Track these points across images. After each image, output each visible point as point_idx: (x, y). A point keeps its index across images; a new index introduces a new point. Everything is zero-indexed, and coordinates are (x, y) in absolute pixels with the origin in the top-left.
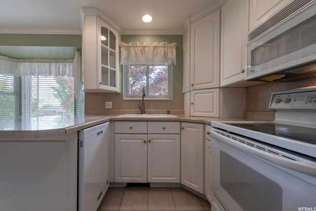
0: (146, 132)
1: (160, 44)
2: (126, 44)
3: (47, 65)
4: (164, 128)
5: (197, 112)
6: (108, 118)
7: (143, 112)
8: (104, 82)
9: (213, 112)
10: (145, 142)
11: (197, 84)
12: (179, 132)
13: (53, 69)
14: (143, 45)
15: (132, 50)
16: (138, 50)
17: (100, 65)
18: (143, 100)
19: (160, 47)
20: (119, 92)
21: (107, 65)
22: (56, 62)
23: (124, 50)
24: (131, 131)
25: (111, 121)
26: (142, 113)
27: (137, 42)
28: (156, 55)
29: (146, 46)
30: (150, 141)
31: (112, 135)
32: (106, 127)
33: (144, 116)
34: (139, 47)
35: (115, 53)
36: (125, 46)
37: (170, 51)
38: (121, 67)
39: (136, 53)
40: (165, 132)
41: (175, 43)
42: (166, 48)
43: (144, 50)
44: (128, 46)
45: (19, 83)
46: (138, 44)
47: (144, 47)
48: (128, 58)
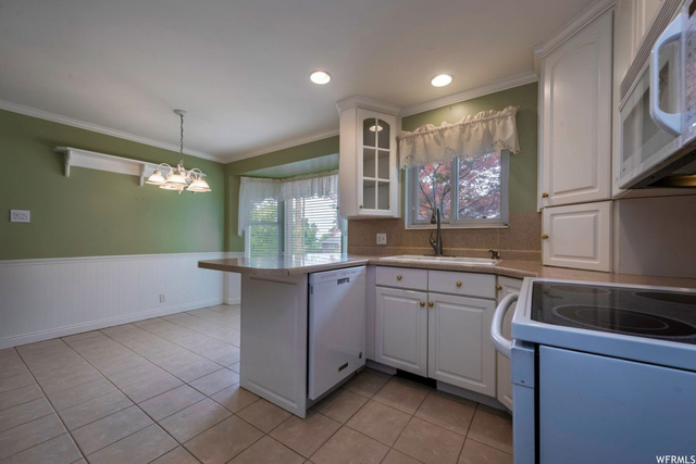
0: (425, 289)
1: (476, 117)
2: (409, 133)
3: (309, 182)
4: (459, 285)
5: (556, 256)
6: (366, 260)
7: (439, 252)
8: (368, 203)
9: (593, 258)
10: (422, 305)
11: (556, 194)
12: (493, 296)
13: (316, 188)
14: (439, 128)
15: (420, 141)
16: (430, 139)
17: (361, 178)
18: (439, 230)
19: (475, 123)
20: (396, 216)
21: (374, 177)
22: (320, 176)
23: (405, 142)
24: (400, 284)
25: (368, 265)
26: (436, 255)
27: (428, 125)
28: (468, 140)
29: (446, 129)
30: (431, 305)
31: (370, 287)
32: (358, 273)
33: (438, 260)
34: (432, 132)
35: (388, 153)
36: (407, 138)
37: (499, 126)
38: (402, 173)
39: (425, 144)
40: (461, 291)
41: (511, 108)
42: (490, 122)
43: (442, 136)
44: (411, 136)
45: (282, 209)
46: (430, 127)
47: (442, 131)
48: (412, 157)
